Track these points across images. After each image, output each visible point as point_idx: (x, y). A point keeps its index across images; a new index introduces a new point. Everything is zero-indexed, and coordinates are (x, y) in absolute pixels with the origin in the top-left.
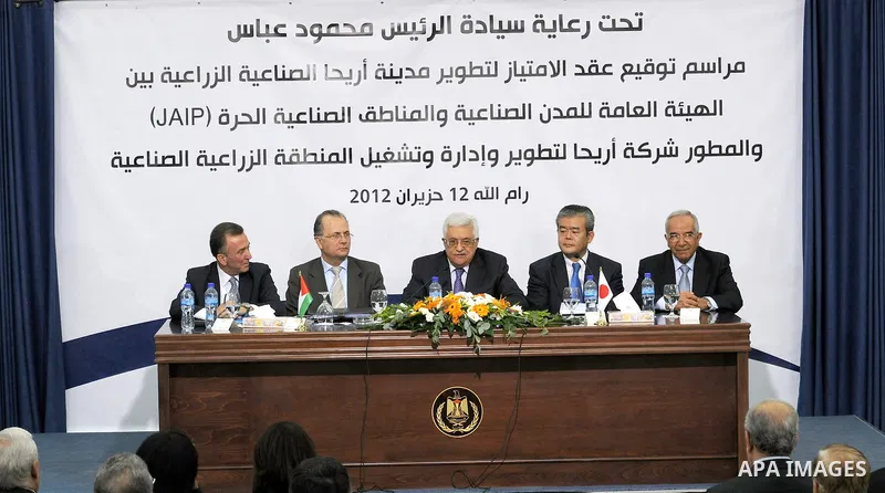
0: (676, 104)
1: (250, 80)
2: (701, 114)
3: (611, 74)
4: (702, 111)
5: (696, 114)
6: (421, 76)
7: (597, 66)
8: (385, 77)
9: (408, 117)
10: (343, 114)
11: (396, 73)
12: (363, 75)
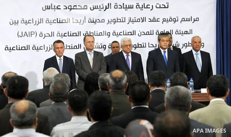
0: (179, 31)
1: (49, 23)
2: (186, 34)
3: (159, 21)
4: (186, 33)
5: (184, 34)
6: (102, 22)
7: (155, 19)
8: (91, 22)
9: (98, 34)
10: (78, 34)
11: (95, 21)
12: (84, 21)
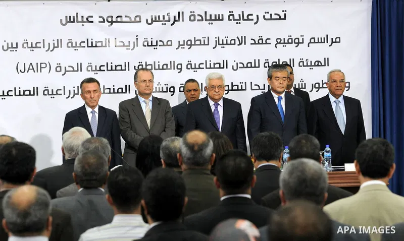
0: (304, 60)
1: (73, 47)
2: (318, 65)
3: (270, 44)
5: (315, 66)
6: (167, 45)
7: (262, 39)
8: (148, 46)
9: (161, 67)
10: (125, 66)
11: (154, 43)
12: (136, 44)
